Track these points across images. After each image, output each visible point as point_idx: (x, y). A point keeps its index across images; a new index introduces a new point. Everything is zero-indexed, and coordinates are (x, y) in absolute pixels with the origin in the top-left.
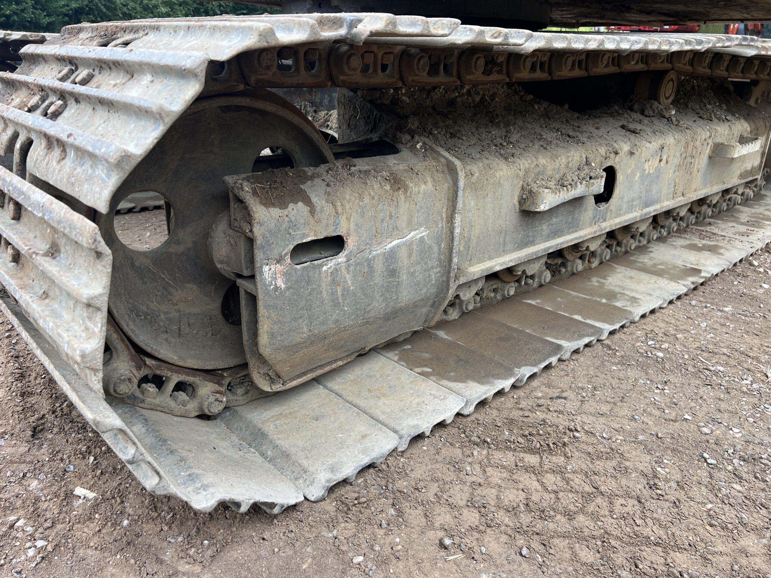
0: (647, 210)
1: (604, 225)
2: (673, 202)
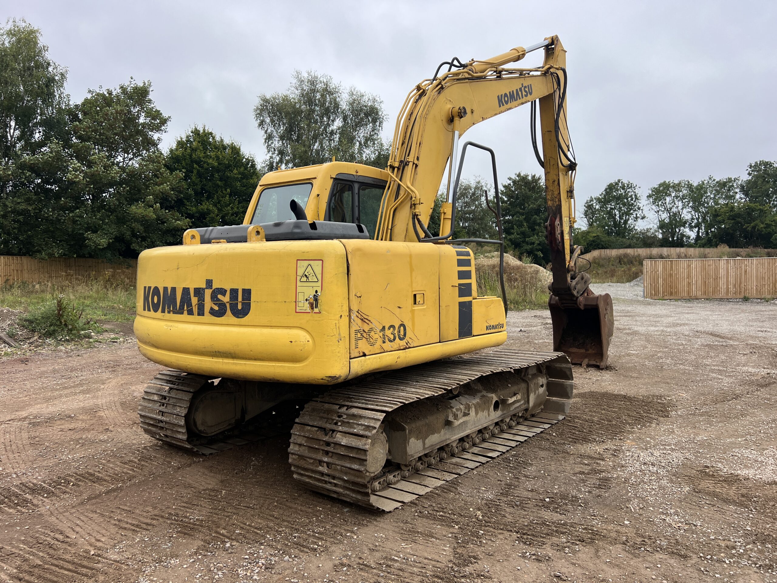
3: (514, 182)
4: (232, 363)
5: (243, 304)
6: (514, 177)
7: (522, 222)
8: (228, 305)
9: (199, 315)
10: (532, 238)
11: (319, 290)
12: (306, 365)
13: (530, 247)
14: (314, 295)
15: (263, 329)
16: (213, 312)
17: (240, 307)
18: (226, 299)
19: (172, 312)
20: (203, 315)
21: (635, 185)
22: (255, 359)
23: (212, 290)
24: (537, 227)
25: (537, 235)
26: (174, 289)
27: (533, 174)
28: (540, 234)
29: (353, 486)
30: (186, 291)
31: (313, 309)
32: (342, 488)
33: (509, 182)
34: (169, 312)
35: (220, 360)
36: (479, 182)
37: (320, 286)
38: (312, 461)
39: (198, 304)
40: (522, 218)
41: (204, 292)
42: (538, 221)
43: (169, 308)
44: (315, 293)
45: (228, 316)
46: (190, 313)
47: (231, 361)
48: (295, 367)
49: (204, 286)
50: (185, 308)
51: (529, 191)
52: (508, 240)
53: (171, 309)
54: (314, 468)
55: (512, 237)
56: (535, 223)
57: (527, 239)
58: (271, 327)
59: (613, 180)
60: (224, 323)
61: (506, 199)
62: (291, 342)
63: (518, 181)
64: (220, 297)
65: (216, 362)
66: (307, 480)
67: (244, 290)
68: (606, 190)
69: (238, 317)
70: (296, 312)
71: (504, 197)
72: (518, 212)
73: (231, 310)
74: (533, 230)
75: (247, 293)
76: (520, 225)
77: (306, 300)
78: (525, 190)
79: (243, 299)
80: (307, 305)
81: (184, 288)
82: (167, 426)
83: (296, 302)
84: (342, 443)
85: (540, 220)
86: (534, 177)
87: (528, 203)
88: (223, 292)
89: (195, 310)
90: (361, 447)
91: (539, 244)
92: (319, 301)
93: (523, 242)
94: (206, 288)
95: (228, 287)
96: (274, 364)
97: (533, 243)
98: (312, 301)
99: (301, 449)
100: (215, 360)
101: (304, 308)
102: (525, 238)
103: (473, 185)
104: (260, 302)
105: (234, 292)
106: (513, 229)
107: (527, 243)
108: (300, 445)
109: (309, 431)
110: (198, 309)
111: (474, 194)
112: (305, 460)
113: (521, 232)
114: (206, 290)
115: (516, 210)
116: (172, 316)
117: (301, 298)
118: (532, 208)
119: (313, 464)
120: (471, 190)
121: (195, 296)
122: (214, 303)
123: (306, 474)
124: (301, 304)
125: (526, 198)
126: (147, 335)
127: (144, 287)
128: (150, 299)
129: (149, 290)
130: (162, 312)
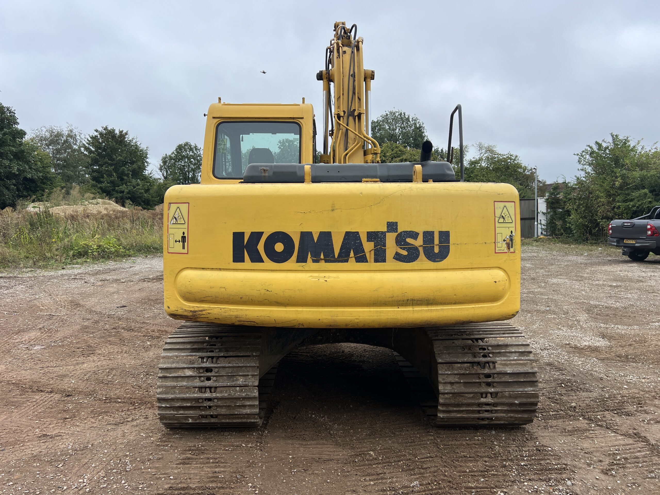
3: (101, 134)
4: (426, 311)
5: (440, 247)
6: (100, 129)
7: (111, 172)
8: (421, 249)
9: (376, 261)
10: (121, 187)
11: (513, 230)
12: (503, 303)
13: (120, 195)
14: (510, 236)
15: (464, 272)
16: (398, 257)
17: (436, 250)
18: (419, 242)
19: (322, 261)
20: (384, 261)
21: (199, 148)
22: (455, 303)
23: (397, 234)
24: (125, 178)
25: (126, 184)
26: (326, 234)
27: (121, 130)
28: (129, 184)
29: (520, 408)
31: (509, 249)
32: (504, 413)
33: (96, 134)
35: (410, 309)
36: (71, 131)
37: (514, 226)
38: (472, 395)
39: (375, 250)
40: (111, 168)
41: (385, 235)
42: (126, 172)
43: (316, 256)
44: (510, 234)
45: (422, 260)
46: (362, 259)
47: (425, 308)
48: (493, 306)
49: (385, 229)
50: (352, 256)
51: (117, 144)
52: (99, 188)
53: (322, 257)
54: (476, 401)
55: (103, 185)
56: (123, 173)
57: (116, 188)
58: (472, 269)
59: (182, 142)
60: (416, 268)
61: (93, 149)
62: (496, 282)
63: (106, 134)
64: (409, 240)
65: (404, 311)
66: (459, 415)
67: (441, 233)
68: (176, 150)
69: (434, 261)
70: (496, 253)
71: (91, 148)
72: (106, 163)
73: (425, 255)
74: (122, 179)
75: (445, 236)
76: (110, 175)
77: (504, 240)
78: (112, 143)
79: (440, 242)
80: (505, 245)
81: (348, 232)
82: (220, 403)
83: (495, 243)
84: (508, 372)
85: (128, 171)
86: (121, 132)
87: (115, 155)
88: (414, 235)
89: (370, 256)
90: (530, 371)
91: (128, 193)
92: (514, 241)
93: (114, 190)
94: (388, 232)
95: (420, 229)
96: (473, 306)
97: (123, 192)
98: (508, 241)
99: (454, 387)
100: (401, 309)
101: (502, 249)
102: (114, 186)
103: (66, 133)
104: (460, 244)
105: (428, 236)
106: (103, 177)
107: (117, 192)
108: (452, 383)
109: (460, 368)
110: (375, 255)
111: (66, 141)
112: (463, 396)
113: (110, 181)
114: (387, 234)
115: (105, 161)
117: (499, 239)
118: (120, 160)
119: (473, 398)
120: (63, 137)
121: (368, 241)
122: (401, 248)
123: (461, 409)
124: (499, 245)
125: (114, 150)
126: (263, 292)
127: (234, 233)
128: (261, 247)
129: (256, 236)
130: (298, 261)
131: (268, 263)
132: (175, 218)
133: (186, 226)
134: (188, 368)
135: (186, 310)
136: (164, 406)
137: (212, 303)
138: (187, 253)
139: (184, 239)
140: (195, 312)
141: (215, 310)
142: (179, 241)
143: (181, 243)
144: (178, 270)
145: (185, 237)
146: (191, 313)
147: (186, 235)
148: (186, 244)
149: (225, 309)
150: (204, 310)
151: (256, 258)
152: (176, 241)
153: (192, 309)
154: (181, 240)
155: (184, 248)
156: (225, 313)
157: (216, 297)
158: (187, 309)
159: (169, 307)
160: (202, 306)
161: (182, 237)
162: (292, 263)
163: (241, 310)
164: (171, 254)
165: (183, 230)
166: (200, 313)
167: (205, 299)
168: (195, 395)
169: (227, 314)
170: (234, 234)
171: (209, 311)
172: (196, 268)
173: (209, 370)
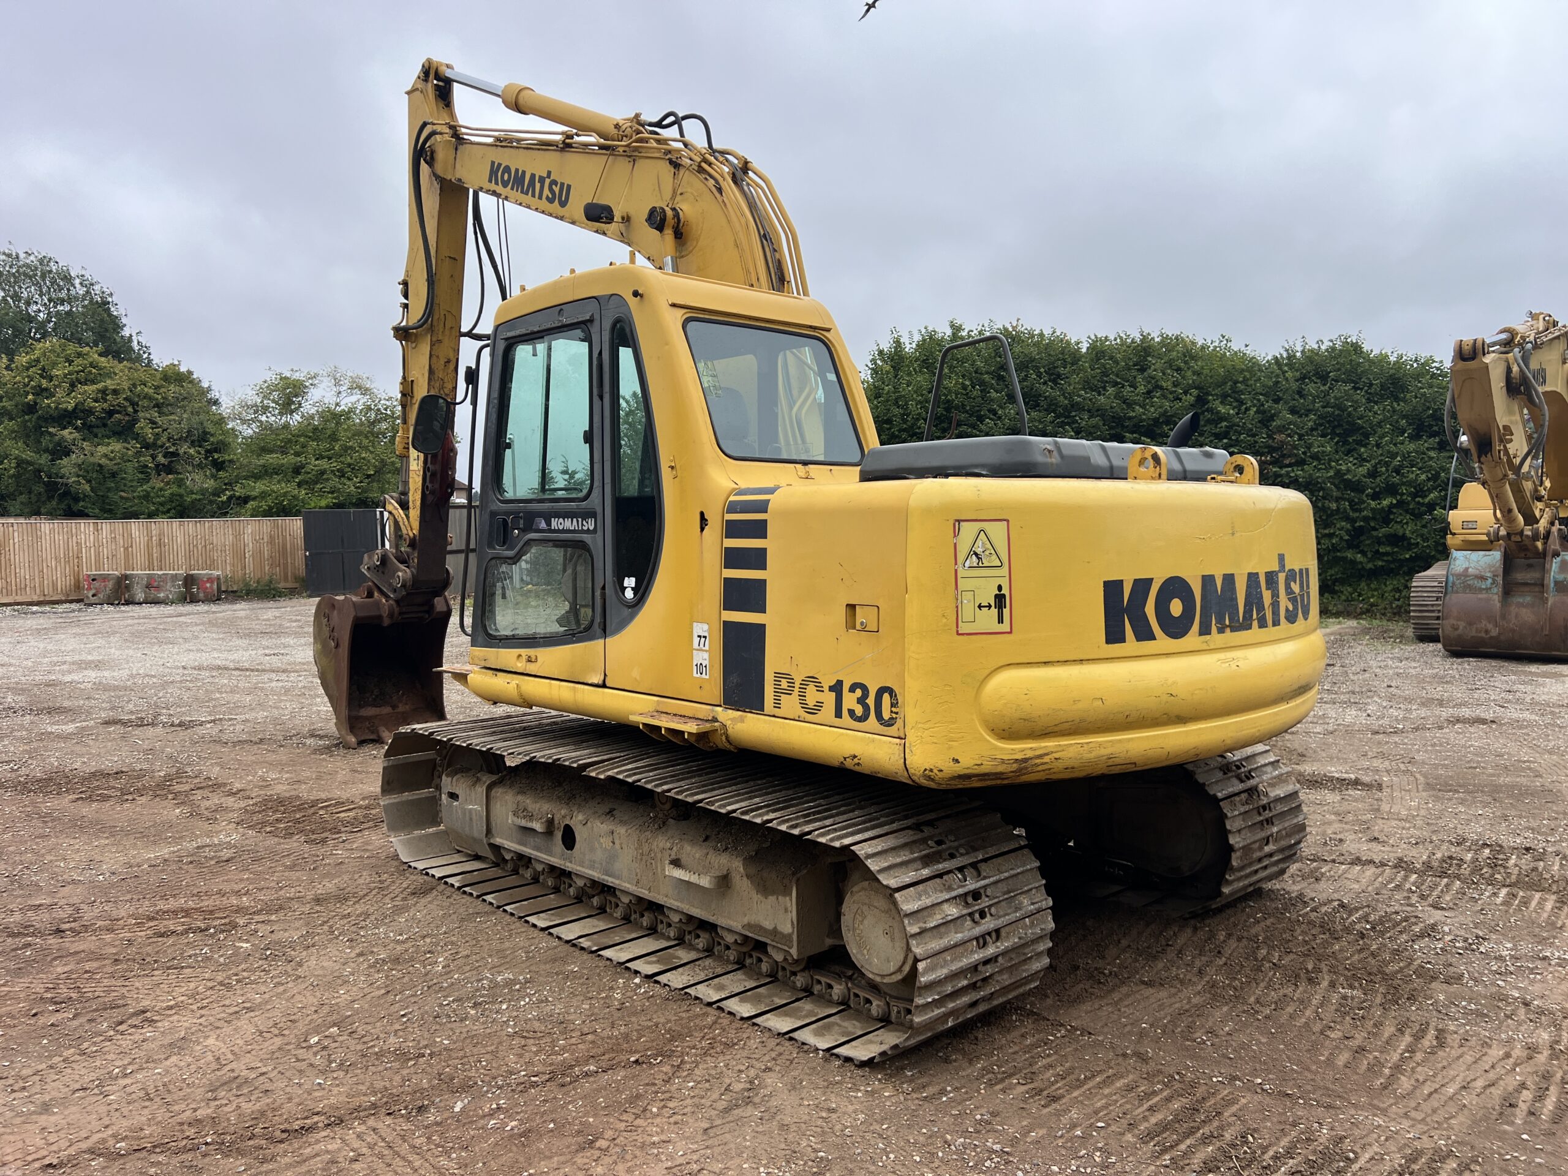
0: (606, 878)
1: (568, 864)
2: (634, 888)
8: (1299, 600)
9: (1274, 623)
16: (1287, 615)
18: (1297, 588)
19: (1228, 630)
20: (1279, 623)
23: (1285, 574)
26: (1229, 579)
30: (1252, 577)
34: (1221, 631)
39: (1272, 604)
41: (1278, 578)
43: (1220, 620)
46: (1263, 621)
50: (1255, 616)
53: (1227, 622)
64: (1292, 585)
81: (1249, 574)
82: (1004, 963)
88: (1295, 576)
89: (1269, 616)
94: (1279, 571)
95: (1297, 566)
110: (1273, 613)
114: (1279, 576)
116: (1229, 637)
121: (1267, 589)
122: (1288, 599)
126: (1165, 698)
127: (1105, 582)
128: (1150, 609)
129: (1142, 586)
130: (1201, 634)
131: (1163, 641)
132: (976, 554)
133: (1004, 571)
134: (947, 901)
135: (1003, 761)
136: (930, 1000)
137: (1064, 735)
138: (1011, 632)
139: (1000, 602)
140: (1025, 760)
141: (1071, 749)
142: (990, 606)
143: (994, 611)
144: (987, 672)
145: (1004, 596)
146: (1015, 765)
147: (1005, 591)
148: (1006, 611)
149: (1091, 745)
150: (1047, 754)
151: (1144, 634)
152: (980, 607)
153: (1019, 756)
154: (993, 604)
155: (1001, 620)
156: (1090, 752)
157: (1082, 721)
158: (1006, 757)
159: (957, 761)
160: (1043, 744)
161: (996, 596)
162: (1193, 638)
163: (1120, 741)
164: (966, 637)
165: (999, 581)
166: (1038, 761)
167: (1056, 729)
168: (976, 956)
169: (1092, 755)
170: (1107, 584)
171: (1057, 755)
172: (1029, 664)
173: (976, 895)
